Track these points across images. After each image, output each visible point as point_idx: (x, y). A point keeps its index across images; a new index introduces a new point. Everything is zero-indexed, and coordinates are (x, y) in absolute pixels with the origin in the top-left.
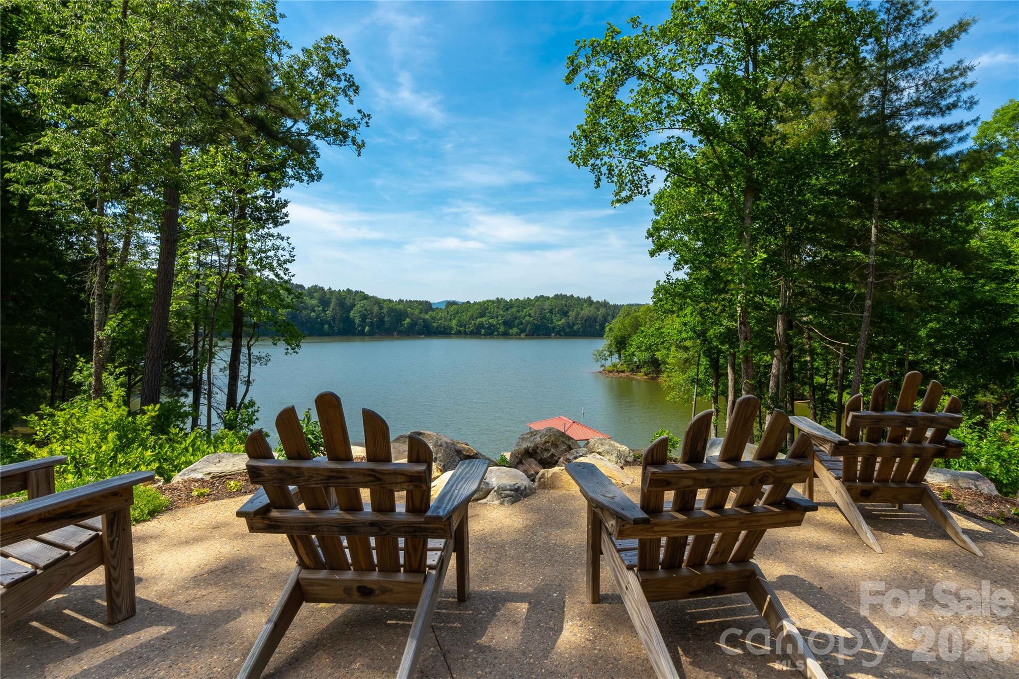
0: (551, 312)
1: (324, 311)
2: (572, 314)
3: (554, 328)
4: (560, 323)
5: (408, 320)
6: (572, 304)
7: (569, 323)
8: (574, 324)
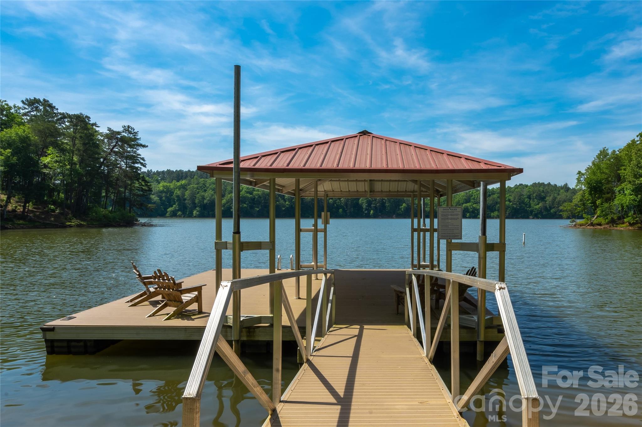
0: (529, 197)
2: (549, 199)
3: (532, 211)
4: (537, 207)
5: (404, 205)
6: (549, 190)
7: (546, 207)
8: (551, 208)
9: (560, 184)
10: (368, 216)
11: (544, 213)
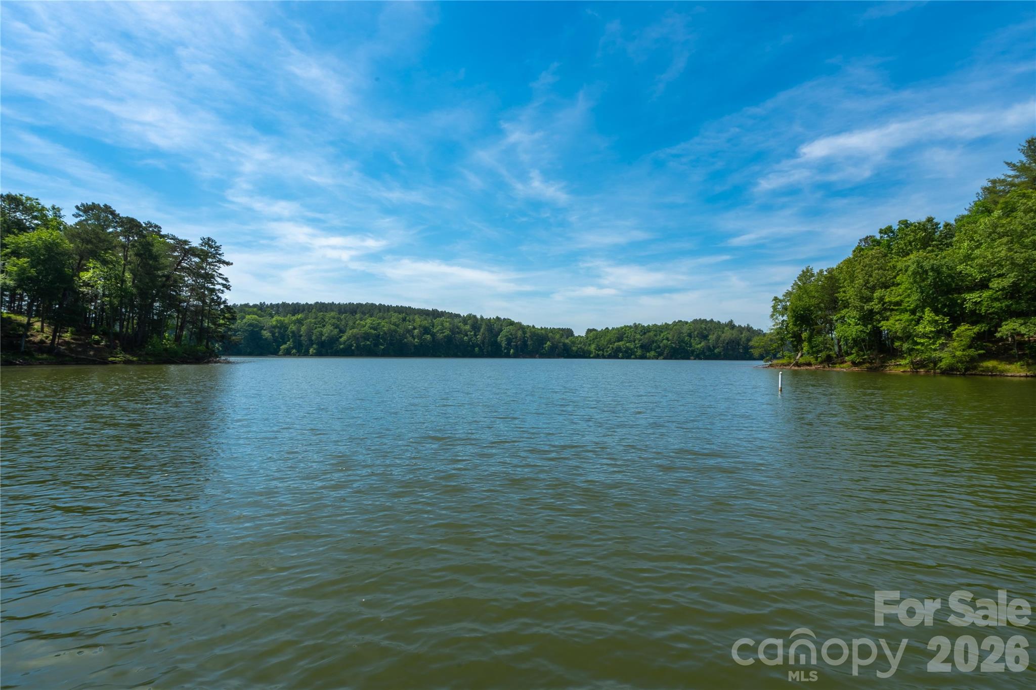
0: (690, 335)
1: (475, 335)
2: (712, 337)
3: (693, 351)
4: (699, 346)
5: (548, 343)
6: (712, 328)
7: (709, 346)
8: (714, 348)
9: (724, 320)
10: (508, 356)
11: (707, 354)
